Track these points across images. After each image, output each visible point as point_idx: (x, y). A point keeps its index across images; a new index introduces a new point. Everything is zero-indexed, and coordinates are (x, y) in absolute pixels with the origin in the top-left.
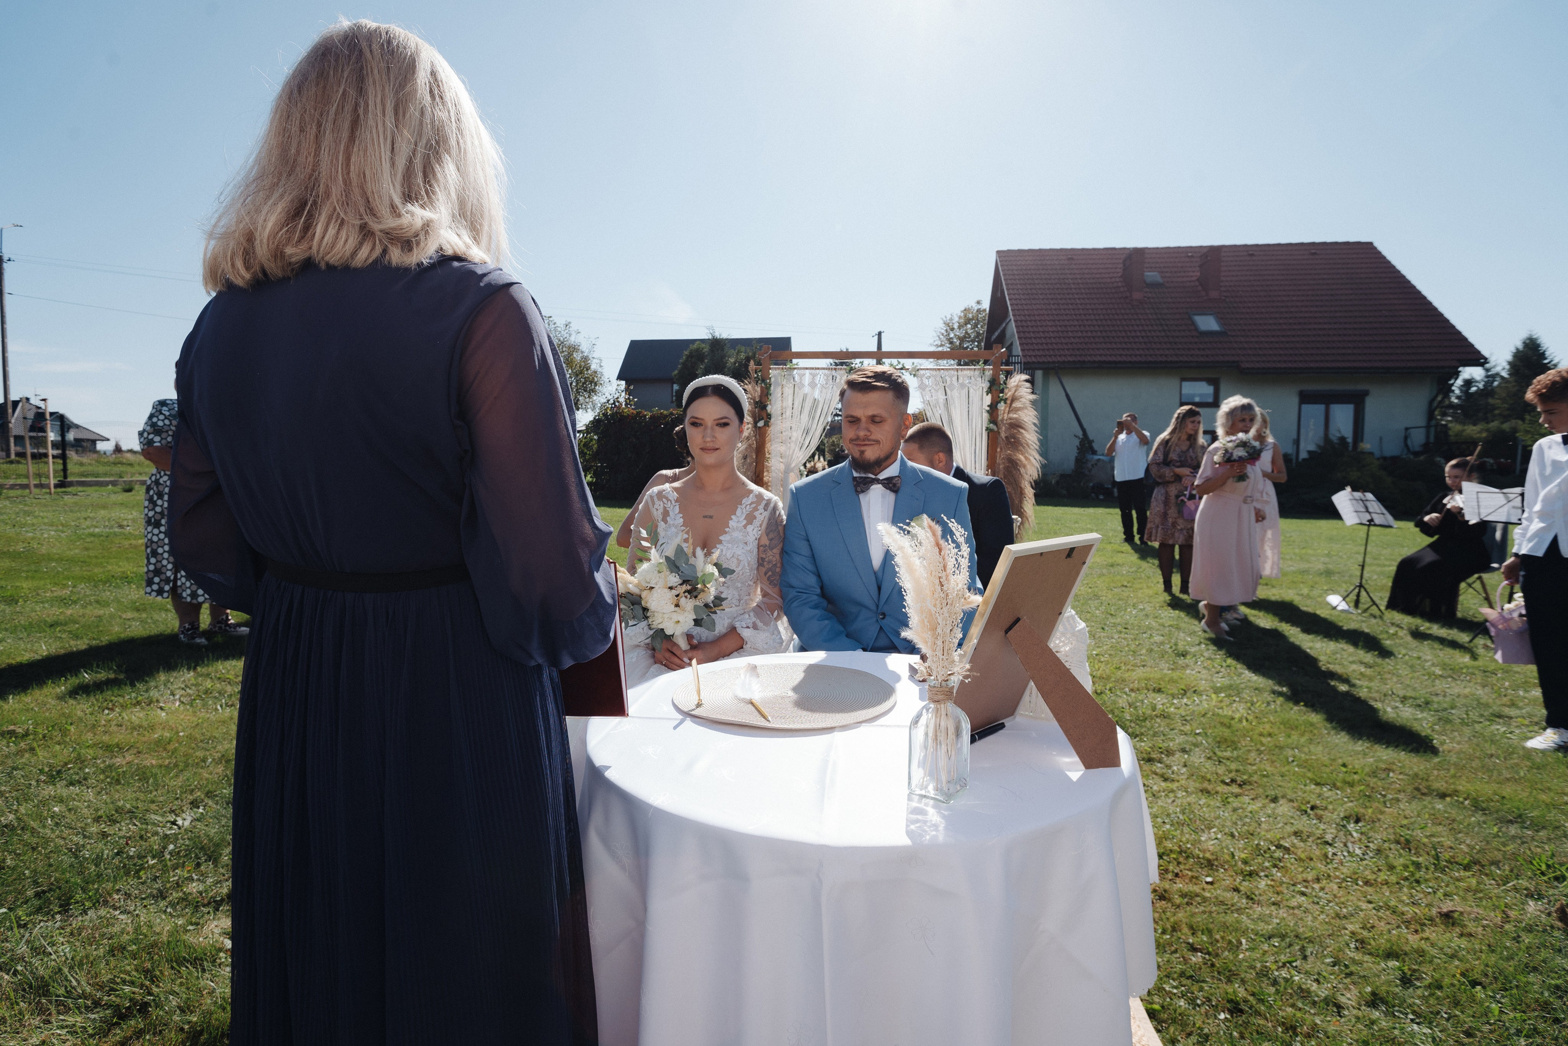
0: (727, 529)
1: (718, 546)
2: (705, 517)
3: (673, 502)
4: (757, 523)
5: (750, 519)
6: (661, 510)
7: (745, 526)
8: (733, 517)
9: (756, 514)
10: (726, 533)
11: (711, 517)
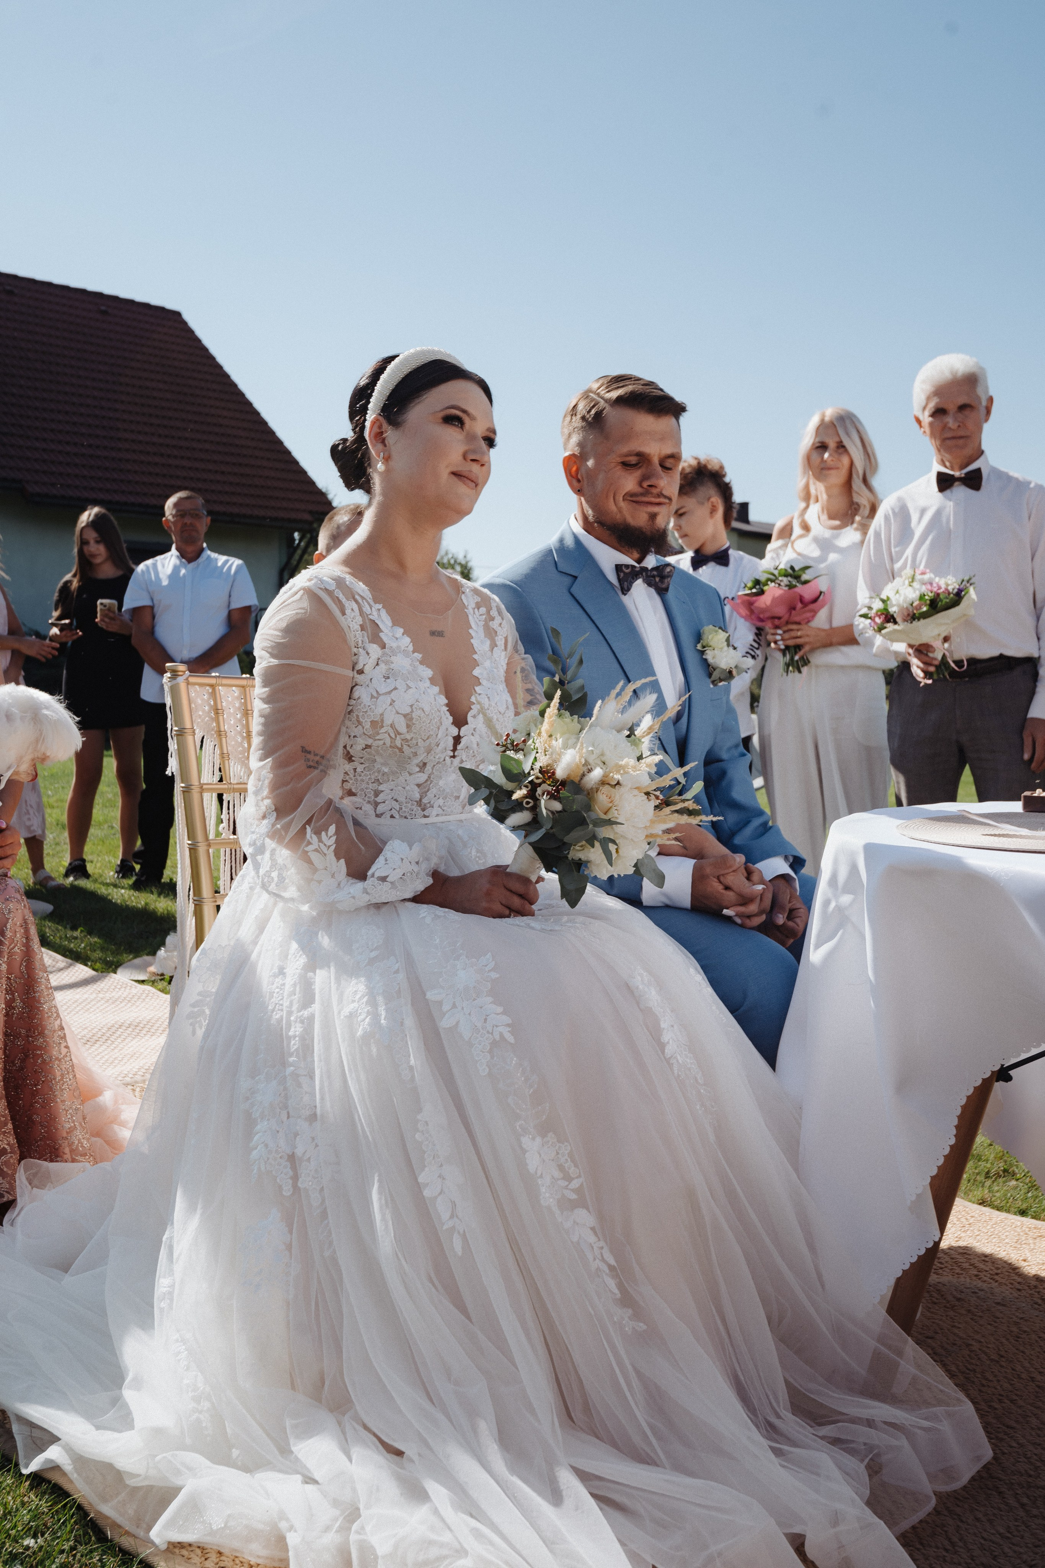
0: (475, 656)
1: (477, 689)
2: (433, 633)
3: (372, 603)
4: (500, 642)
5: (491, 634)
6: (359, 620)
7: (492, 650)
8: (471, 631)
9: (494, 625)
10: (476, 664)
11: (440, 634)
